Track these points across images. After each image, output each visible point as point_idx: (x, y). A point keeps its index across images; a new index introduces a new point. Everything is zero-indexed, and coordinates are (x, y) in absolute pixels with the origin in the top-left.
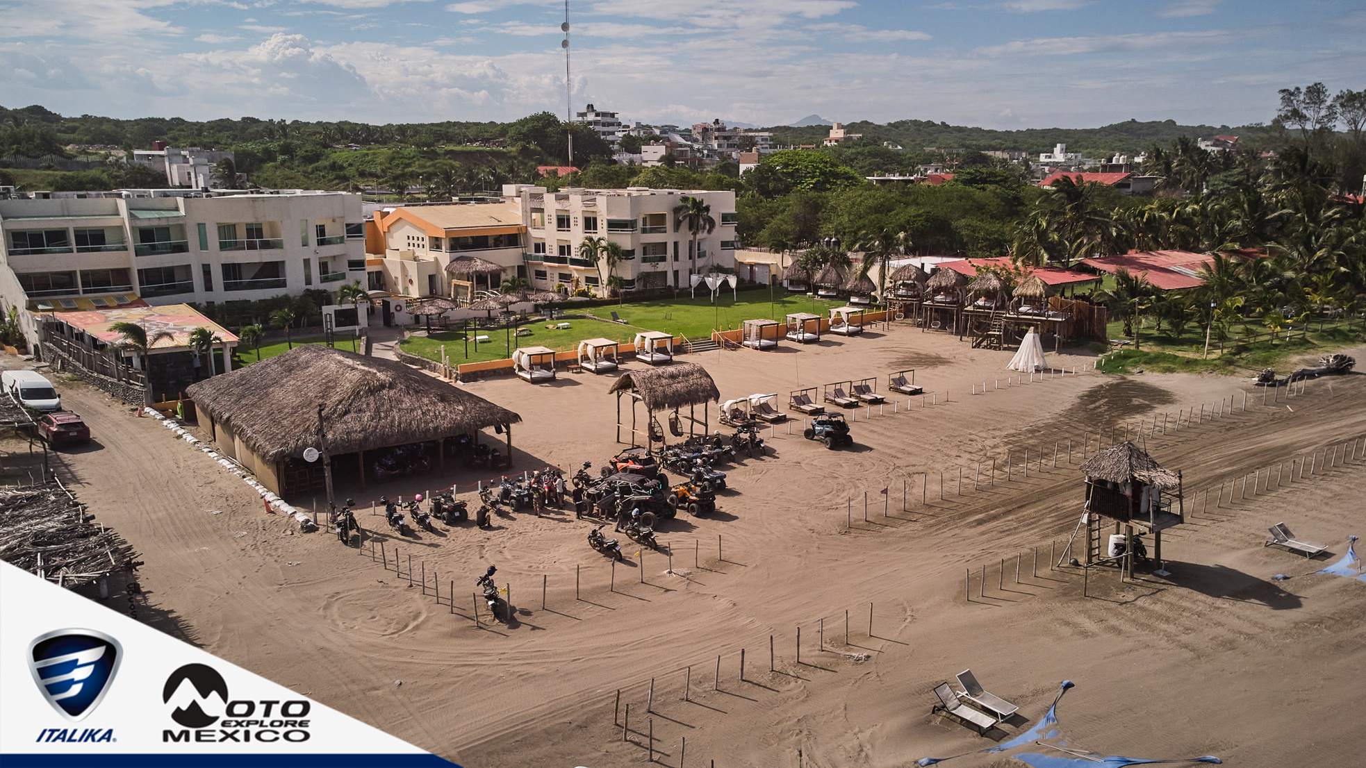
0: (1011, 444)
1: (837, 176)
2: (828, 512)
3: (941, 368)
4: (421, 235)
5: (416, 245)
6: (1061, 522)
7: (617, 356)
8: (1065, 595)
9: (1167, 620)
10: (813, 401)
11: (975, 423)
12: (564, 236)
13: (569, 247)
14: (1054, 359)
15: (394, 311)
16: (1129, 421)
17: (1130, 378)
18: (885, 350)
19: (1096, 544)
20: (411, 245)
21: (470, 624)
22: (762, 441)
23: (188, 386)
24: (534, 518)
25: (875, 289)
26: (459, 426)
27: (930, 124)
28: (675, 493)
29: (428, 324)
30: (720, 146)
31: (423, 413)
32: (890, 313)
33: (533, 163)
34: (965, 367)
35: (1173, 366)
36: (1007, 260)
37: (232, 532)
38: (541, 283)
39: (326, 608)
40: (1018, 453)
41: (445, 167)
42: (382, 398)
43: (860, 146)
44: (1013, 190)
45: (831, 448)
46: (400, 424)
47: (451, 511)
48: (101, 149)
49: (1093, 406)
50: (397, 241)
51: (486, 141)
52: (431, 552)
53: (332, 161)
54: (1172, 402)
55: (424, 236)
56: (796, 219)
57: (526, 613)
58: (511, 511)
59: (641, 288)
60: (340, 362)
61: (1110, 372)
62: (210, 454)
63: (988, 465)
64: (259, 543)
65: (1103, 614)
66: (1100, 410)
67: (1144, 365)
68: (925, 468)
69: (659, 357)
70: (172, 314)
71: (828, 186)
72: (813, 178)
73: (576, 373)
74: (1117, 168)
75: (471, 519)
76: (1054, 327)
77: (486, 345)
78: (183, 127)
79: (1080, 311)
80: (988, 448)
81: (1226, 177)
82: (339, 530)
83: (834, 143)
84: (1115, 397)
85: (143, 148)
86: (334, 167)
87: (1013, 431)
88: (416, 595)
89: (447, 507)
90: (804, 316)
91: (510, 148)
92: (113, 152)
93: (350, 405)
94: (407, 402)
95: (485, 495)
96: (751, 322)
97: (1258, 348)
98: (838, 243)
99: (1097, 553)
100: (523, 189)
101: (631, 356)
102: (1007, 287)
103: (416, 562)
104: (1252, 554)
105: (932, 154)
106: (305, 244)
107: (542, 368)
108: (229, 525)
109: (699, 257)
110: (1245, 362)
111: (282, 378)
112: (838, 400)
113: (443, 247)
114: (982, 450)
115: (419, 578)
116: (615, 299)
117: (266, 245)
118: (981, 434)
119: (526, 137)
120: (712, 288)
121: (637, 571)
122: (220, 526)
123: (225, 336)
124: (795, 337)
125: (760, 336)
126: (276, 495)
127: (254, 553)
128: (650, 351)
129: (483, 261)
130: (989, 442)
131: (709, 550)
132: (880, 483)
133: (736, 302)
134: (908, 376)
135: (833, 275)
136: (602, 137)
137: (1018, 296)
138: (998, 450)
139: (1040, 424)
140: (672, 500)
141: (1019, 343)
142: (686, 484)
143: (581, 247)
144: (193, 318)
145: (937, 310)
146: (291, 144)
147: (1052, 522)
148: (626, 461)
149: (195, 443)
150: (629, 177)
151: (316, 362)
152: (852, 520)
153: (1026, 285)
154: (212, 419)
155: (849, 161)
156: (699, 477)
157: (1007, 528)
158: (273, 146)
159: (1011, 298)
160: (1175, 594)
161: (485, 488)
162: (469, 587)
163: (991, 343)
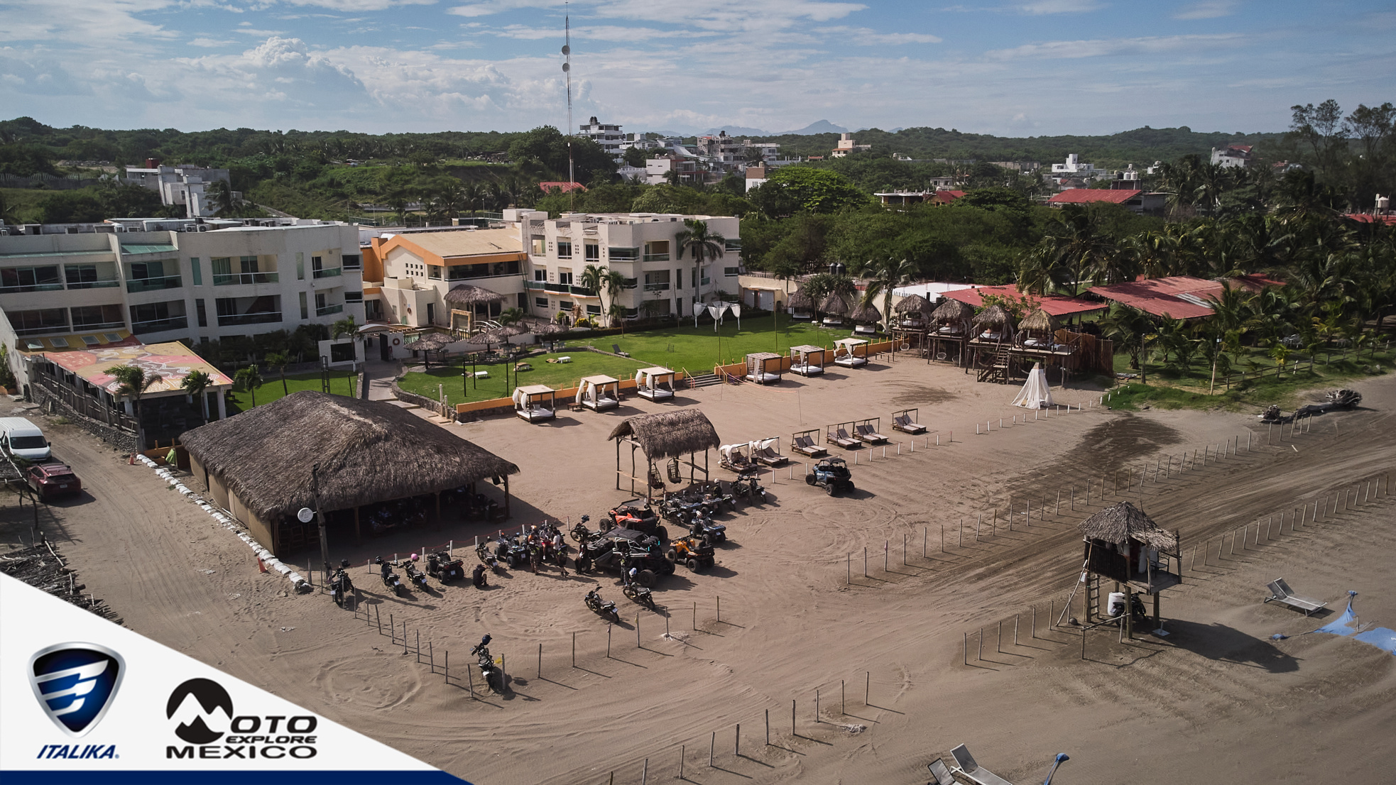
0: (1014, 489)
1: (843, 193)
2: (828, 567)
3: (946, 404)
4: (419, 263)
5: (415, 273)
6: (1063, 576)
7: (618, 393)
8: (1062, 657)
9: (1164, 686)
10: (815, 442)
11: (978, 466)
12: (565, 263)
13: (570, 275)
14: (1061, 394)
15: (392, 345)
16: (1133, 462)
17: (1136, 414)
18: (890, 383)
19: (1095, 603)
20: (410, 273)
21: (465, 696)
22: (762, 489)
23: (180, 434)
24: (531, 575)
25: (880, 318)
26: (455, 478)
27: (941, 131)
28: (674, 548)
29: (426, 359)
30: (726, 158)
31: (419, 466)
32: (895, 343)
33: (535, 178)
34: (969, 403)
35: (1179, 402)
36: (1012, 288)
37: (226, 594)
38: (542, 311)
39: (321, 677)
40: (1023, 498)
41: (445, 184)
42: (377, 451)
43: (868, 157)
44: (1023, 210)
45: (833, 495)
46: (395, 479)
47: (447, 570)
48: (93, 166)
49: (1097, 446)
50: (396, 268)
51: (487, 155)
52: (427, 615)
53: (329, 178)
54: (1177, 441)
55: (422, 264)
56: (802, 242)
57: (522, 682)
58: (508, 568)
59: (644, 316)
60: (335, 411)
61: (1116, 408)
62: (203, 507)
63: (991, 513)
64: (252, 607)
65: (1100, 679)
66: (1104, 451)
67: (1150, 401)
68: (927, 516)
69: (660, 393)
70: (164, 353)
71: (835, 204)
72: (819, 196)
73: (576, 411)
74: (1129, 184)
75: (467, 577)
76: (1061, 360)
77: (485, 381)
78: (176, 139)
79: (1086, 345)
80: (991, 494)
81: (1238, 193)
82: (333, 592)
83: (842, 155)
84: (1120, 436)
85: (137, 164)
86: (332, 183)
87: (1016, 475)
88: (411, 663)
89: (442, 566)
90: (808, 349)
91: (512, 163)
92: (106, 169)
93: (345, 459)
94: (403, 455)
95: (482, 552)
96: (754, 355)
97: (1265, 383)
98: (843, 270)
99: (1096, 611)
100: (523, 214)
101: (632, 392)
102: (1013, 317)
103: (411, 626)
104: (1251, 612)
105: (942, 166)
106: (301, 278)
107: (542, 407)
108: (222, 586)
109: (702, 284)
110: (1251, 397)
111: (277, 428)
112: (841, 441)
113: (443, 276)
114: (984, 496)
115: (414, 644)
116: (616, 329)
117: (261, 279)
118: (984, 478)
119: (528, 151)
120: (716, 318)
121: (633, 634)
122: (213, 587)
123: (218, 379)
124: (799, 370)
125: (764, 370)
126: (270, 552)
127: (247, 618)
128: (651, 387)
129: (485, 289)
130: (992, 488)
131: (707, 611)
132: (881, 534)
133: (741, 331)
134: (912, 415)
135: (838, 304)
136: (606, 150)
137: (1023, 329)
138: (1001, 496)
139: (1044, 466)
140: (671, 555)
141: (1027, 376)
142: (684, 539)
143: (583, 277)
144: (186, 358)
145: (943, 341)
146: (287, 160)
147: (1052, 577)
148: (624, 513)
149: (188, 494)
150: (632, 197)
151: (311, 411)
152: (852, 575)
153: (1032, 319)
154: (206, 470)
155: (857, 175)
156: (699, 529)
157: (1006, 584)
158: (270, 162)
159: (1017, 331)
160: (1173, 656)
161: (482, 545)
162: (464, 655)
163: (997, 376)
